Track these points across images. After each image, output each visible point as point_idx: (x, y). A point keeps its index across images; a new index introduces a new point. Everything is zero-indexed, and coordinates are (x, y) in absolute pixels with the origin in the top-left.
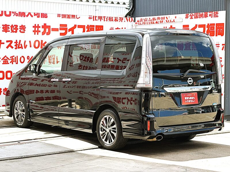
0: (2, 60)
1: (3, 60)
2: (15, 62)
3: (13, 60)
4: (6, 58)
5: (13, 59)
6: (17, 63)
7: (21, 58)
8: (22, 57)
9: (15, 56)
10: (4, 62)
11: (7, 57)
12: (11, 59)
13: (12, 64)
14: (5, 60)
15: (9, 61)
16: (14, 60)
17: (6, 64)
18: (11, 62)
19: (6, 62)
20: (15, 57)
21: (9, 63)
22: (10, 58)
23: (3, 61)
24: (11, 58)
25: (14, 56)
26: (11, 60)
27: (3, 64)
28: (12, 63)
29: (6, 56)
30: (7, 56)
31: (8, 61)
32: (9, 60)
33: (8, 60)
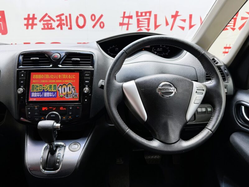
0: (40, 21)
1: (42, 22)
2: (67, 26)
3: (63, 22)
4: (47, 18)
5: (61, 20)
6: (70, 28)
7: (77, 18)
8: (81, 15)
9: (65, 15)
10: (44, 27)
11: (49, 17)
12: (58, 20)
13: (61, 29)
14: (45, 23)
15: (55, 24)
16: (65, 22)
17: (48, 28)
18: (58, 26)
19: (48, 26)
20: (66, 17)
21: (54, 29)
22: (55, 19)
23: (43, 24)
24: (58, 18)
25: (63, 14)
26: (59, 22)
27: (42, 29)
28: (60, 27)
29: (46, 14)
30: (49, 14)
31: (51, 24)
32: (54, 21)
33: (52, 22)
